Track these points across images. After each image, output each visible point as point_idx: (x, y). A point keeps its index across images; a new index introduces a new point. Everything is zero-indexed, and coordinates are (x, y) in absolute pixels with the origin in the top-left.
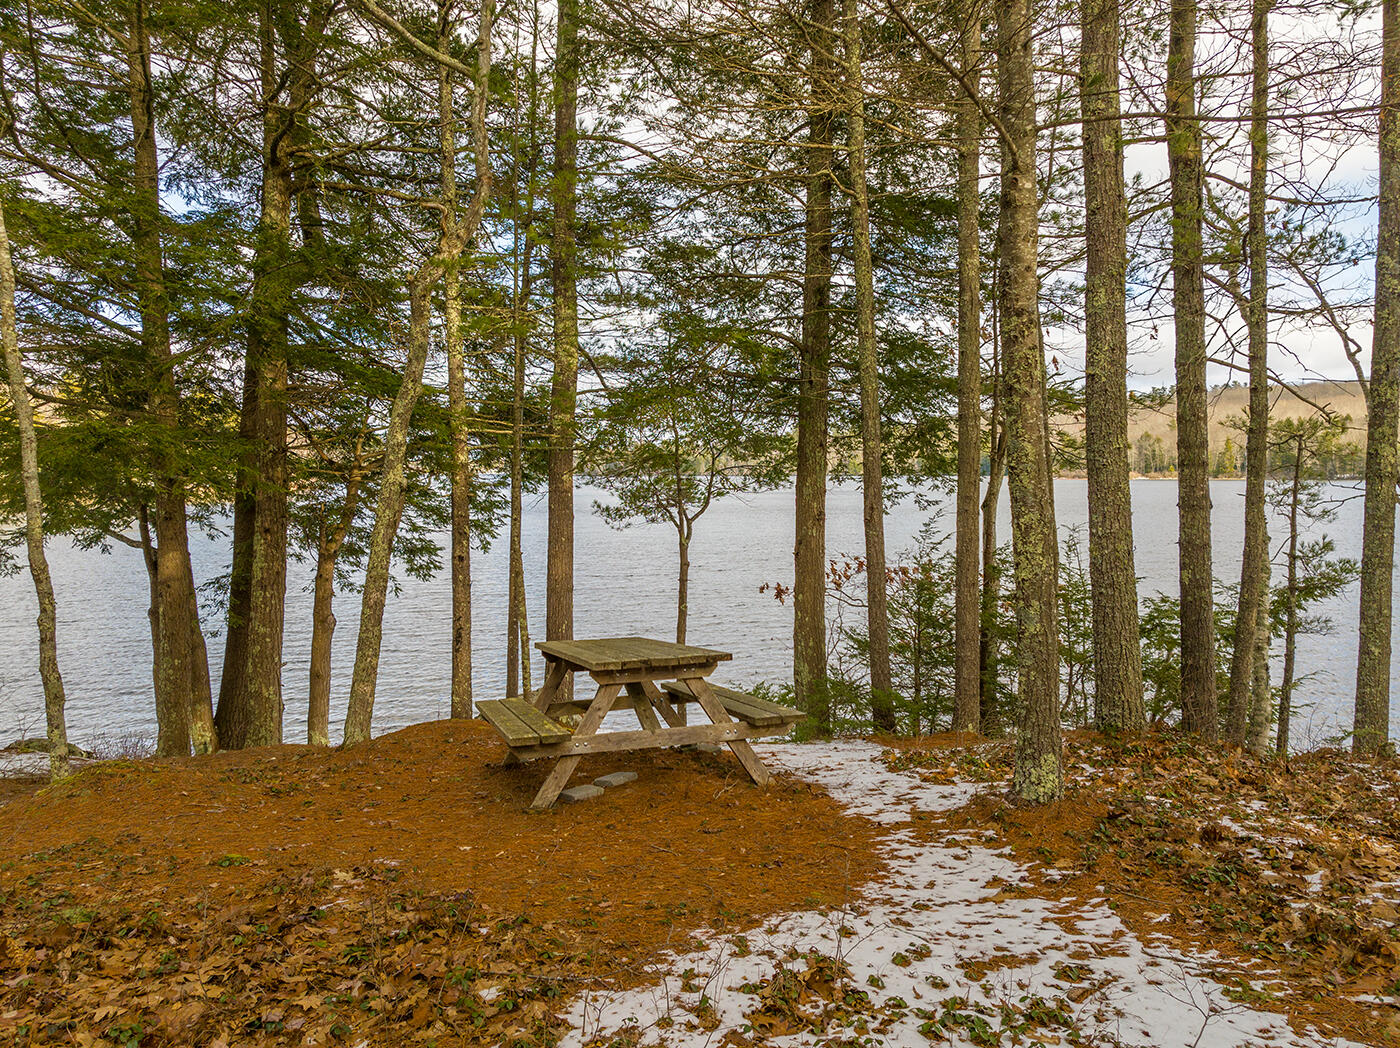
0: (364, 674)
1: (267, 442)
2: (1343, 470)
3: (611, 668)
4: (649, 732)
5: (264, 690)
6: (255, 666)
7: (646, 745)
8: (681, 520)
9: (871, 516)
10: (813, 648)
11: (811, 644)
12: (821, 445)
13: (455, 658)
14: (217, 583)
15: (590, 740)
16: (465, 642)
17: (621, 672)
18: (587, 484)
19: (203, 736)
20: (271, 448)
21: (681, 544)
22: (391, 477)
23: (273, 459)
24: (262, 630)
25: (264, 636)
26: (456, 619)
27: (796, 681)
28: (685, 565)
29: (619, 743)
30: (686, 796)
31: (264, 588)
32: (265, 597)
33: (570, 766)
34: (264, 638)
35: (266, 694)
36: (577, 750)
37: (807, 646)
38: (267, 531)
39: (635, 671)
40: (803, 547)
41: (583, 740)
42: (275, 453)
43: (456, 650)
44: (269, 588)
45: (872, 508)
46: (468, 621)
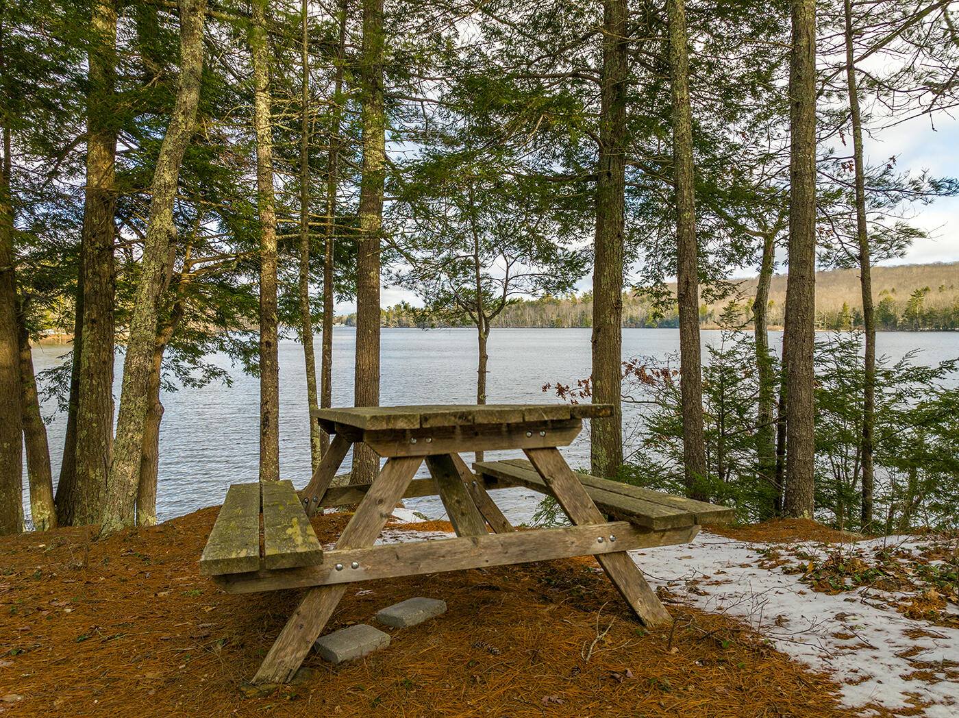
0: (125, 451)
1: (93, 240)
2: (925, 325)
3: (401, 425)
4: (467, 541)
5: (91, 472)
6: (82, 450)
7: (464, 565)
8: (480, 320)
9: (687, 291)
10: (611, 433)
11: (609, 429)
12: (619, 236)
13: (262, 441)
14: (56, 374)
15: (363, 558)
16: (272, 426)
17: (420, 434)
18: (394, 284)
19: (41, 514)
20: (98, 245)
21: (480, 338)
22: (157, 223)
23: (99, 256)
24: (89, 415)
25: (91, 421)
26: (264, 404)
27: (594, 465)
28: (483, 358)
29: (415, 561)
30: (535, 657)
31: (91, 376)
32: (91, 385)
33: (327, 605)
34: (91, 423)
35: (93, 476)
36: (338, 577)
37: (605, 430)
38: (94, 321)
39: (444, 433)
40: (601, 334)
41: (350, 558)
42: (101, 250)
43: (263, 434)
44: (95, 376)
45: (687, 283)
46: (276, 405)
